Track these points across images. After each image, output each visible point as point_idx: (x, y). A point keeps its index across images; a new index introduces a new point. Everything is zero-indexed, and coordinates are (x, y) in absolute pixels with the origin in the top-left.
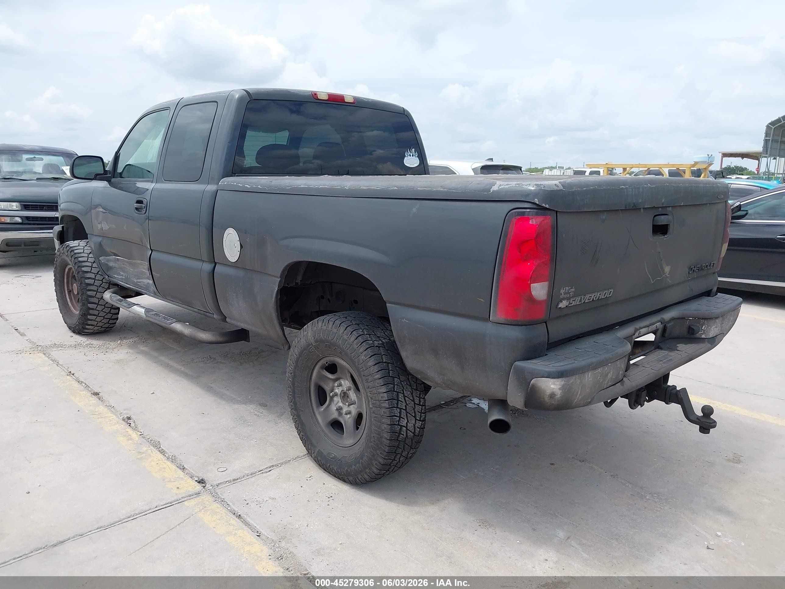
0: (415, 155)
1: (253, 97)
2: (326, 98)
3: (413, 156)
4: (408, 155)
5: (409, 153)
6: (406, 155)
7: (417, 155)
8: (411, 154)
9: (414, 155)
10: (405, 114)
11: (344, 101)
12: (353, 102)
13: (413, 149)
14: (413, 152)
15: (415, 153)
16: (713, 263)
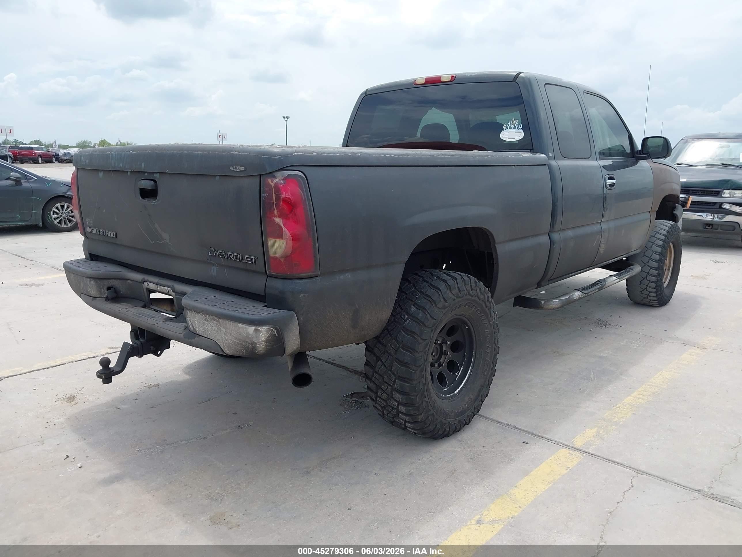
0: (518, 126)
1: (367, 93)
2: (423, 82)
3: (515, 128)
4: (507, 127)
5: (509, 125)
6: (505, 128)
7: (521, 127)
8: (513, 127)
9: (517, 126)
10: (516, 81)
11: (441, 81)
12: (451, 80)
13: (516, 121)
14: (516, 124)
15: (518, 125)
16: (249, 257)
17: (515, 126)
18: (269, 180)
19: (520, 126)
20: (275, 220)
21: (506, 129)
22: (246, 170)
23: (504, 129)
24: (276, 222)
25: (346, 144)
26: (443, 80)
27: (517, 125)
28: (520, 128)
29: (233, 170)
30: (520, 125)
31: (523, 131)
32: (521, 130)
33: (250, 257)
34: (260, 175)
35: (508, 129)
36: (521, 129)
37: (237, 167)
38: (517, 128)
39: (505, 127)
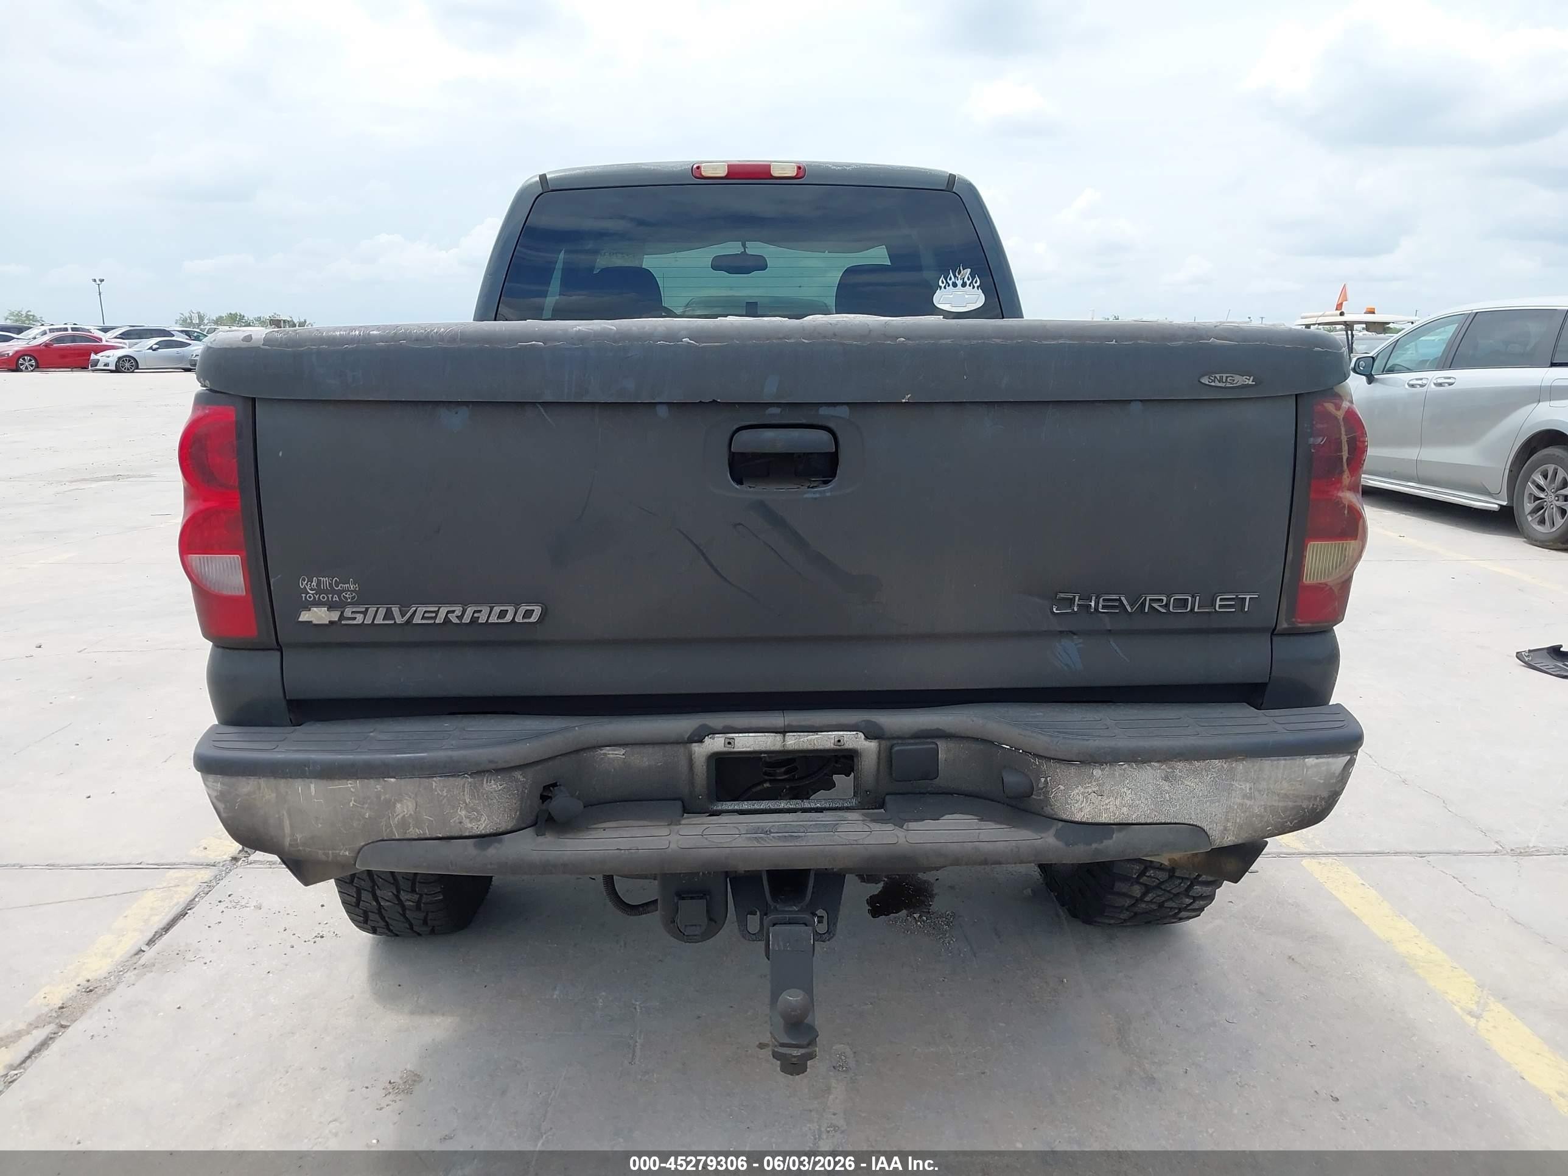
0: (972, 282)
1: (550, 186)
2: (722, 173)
3: (964, 285)
4: (947, 282)
5: (950, 279)
6: (943, 286)
7: (978, 284)
8: (959, 282)
9: (968, 282)
10: (954, 190)
11: (771, 175)
12: (797, 174)
13: (965, 270)
14: (967, 276)
15: (971, 280)
16: (1234, 597)
17: (963, 281)
18: (1326, 405)
19: (976, 283)
20: (1340, 498)
21: (945, 288)
22: (1258, 382)
23: (941, 287)
24: (1343, 500)
25: (481, 316)
26: (775, 173)
27: (968, 279)
28: (976, 285)
29: (1213, 384)
30: (975, 280)
31: (983, 292)
32: (978, 289)
33: (1237, 596)
34: (1296, 395)
35: (949, 286)
36: (978, 287)
37: (1227, 377)
38: (970, 286)
39: (943, 282)
